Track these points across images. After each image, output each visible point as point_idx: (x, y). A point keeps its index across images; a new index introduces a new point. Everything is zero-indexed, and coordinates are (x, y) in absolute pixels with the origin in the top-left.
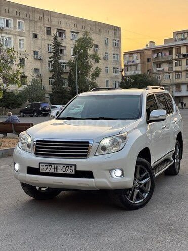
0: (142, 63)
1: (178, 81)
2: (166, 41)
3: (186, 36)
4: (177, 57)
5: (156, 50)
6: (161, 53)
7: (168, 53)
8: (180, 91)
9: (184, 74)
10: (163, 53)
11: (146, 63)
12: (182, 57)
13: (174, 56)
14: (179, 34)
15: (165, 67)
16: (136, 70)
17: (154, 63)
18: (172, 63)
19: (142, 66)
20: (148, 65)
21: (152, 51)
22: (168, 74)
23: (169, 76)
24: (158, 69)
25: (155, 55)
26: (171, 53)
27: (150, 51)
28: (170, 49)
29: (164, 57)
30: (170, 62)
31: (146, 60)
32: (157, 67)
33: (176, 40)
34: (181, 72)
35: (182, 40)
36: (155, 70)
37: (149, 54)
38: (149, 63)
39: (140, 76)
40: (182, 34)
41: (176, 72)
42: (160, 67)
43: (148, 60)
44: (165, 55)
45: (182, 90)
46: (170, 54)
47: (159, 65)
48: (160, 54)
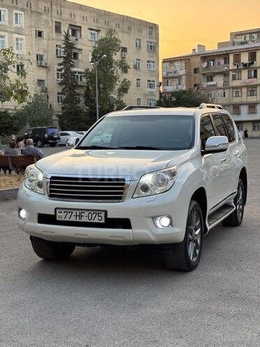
0: (188, 75)
1: (236, 100)
2: (220, 45)
3: (248, 39)
4: (236, 67)
5: (206, 58)
6: (214, 61)
7: (222, 62)
8: (239, 114)
9: (245, 90)
10: (217, 61)
11: (193, 75)
12: (242, 67)
13: (232, 66)
14: (239, 35)
15: (219, 81)
16: (179, 84)
17: (203, 74)
18: (229, 75)
19: (186, 79)
20: (195, 77)
21: (202, 58)
22: (222, 91)
23: (224, 93)
24: (210, 83)
25: (205, 64)
26: (227, 61)
27: (199, 59)
28: (225, 56)
29: (217, 66)
30: (225, 74)
31: (193, 71)
32: (208, 81)
33: (234, 44)
34: (241, 87)
35: (242, 43)
36: (205, 84)
37: (196, 62)
38: (197, 75)
39: (184, 92)
40: (242, 35)
41: (234, 88)
42: (212, 81)
43: (196, 71)
44: (219, 63)
45: (242, 112)
46: (225, 63)
47: (210, 78)
48: (212, 62)
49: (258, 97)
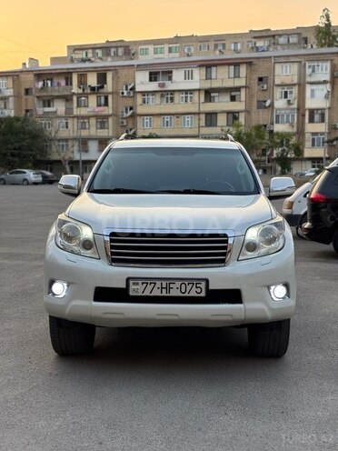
0: (17, 96)
1: (84, 133)
2: (54, 60)
3: (90, 55)
4: (81, 91)
5: (41, 75)
6: (52, 80)
7: (63, 83)
8: (87, 151)
9: (93, 121)
10: (55, 81)
11: (24, 97)
12: (89, 91)
13: (75, 89)
14: (78, 49)
15: (59, 107)
16: (5, 108)
17: (38, 97)
18: (72, 100)
19: (15, 102)
20: (26, 100)
21: (35, 75)
22: (64, 121)
23: (67, 123)
24: (47, 109)
25: (40, 84)
26: (69, 82)
27: (31, 76)
28: (67, 75)
29: (57, 88)
30: (68, 99)
31: (23, 92)
32: (44, 106)
33: (72, 60)
34: (88, 117)
35: (83, 61)
36: (40, 110)
37: (28, 80)
38: (30, 97)
39: (17, 119)
40: (83, 49)
41: (78, 117)
42: (49, 106)
43: (27, 91)
44: (59, 84)
45: (90, 149)
46: (67, 84)
47: (48, 103)
48: (49, 82)
49: (111, 131)
